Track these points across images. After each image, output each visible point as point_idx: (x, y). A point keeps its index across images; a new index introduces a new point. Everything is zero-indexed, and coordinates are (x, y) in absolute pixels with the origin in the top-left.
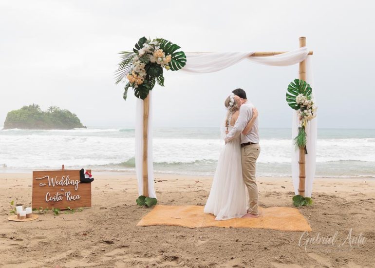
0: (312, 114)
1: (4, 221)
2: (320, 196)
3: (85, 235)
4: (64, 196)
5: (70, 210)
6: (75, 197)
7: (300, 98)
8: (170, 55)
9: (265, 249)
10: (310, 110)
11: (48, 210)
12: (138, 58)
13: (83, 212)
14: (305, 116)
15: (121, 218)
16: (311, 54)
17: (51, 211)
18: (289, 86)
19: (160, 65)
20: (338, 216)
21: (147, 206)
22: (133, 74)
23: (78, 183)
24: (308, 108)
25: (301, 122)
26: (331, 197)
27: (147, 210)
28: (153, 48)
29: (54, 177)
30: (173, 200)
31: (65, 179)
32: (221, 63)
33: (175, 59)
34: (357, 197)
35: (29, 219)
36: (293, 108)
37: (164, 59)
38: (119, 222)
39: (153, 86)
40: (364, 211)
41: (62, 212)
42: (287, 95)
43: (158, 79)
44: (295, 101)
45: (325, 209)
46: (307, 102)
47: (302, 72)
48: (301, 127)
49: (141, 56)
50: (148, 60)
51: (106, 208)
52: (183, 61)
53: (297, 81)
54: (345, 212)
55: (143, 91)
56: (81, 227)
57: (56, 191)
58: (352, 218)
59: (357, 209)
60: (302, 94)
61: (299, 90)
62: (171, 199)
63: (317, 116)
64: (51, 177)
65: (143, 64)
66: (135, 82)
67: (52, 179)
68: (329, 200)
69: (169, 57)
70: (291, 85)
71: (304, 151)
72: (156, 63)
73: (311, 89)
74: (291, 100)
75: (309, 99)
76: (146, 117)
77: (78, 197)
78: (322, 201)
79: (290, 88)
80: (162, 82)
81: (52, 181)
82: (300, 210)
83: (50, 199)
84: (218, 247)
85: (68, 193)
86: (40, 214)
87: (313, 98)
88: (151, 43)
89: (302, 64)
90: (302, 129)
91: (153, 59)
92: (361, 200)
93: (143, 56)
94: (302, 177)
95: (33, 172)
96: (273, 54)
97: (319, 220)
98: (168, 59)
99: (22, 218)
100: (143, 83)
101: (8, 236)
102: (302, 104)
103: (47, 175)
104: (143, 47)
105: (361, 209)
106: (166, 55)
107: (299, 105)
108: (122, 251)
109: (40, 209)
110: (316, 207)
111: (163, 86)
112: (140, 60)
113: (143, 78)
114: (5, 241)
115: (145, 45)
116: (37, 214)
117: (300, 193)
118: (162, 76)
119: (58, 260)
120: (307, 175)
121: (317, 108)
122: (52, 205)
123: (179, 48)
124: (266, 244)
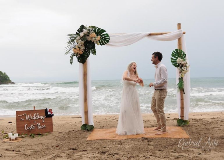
0: (187, 69)
1: (2, 143)
2: (193, 120)
3: (58, 147)
4: (36, 126)
5: (40, 134)
6: (43, 126)
7: (179, 60)
8: (100, 36)
9: (165, 147)
10: (185, 67)
11: (27, 135)
12: (79, 38)
13: (49, 136)
14: (182, 71)
15: (75, 137)
16: (184, 33)
17: (29, 136)
18: (172, 53)
19: (93, 42)
20: (204, 130)
21: (88, 130)
22: (77, 48)
23: (44, 117)
24: (184, 66)
25: (180, 75)
26: (200, 120)
27: (89, 132)
28: (89, 32)
29: (29, 114)
30: (103, 126)
31: (36, 116)
32: (130, 40)
33: (102, 38)
34: (215, 120)
35: (18, 141)
36: (175, 66)
37: (96, 38)
38: (75, 139)
39: (89, 55)
40: (219, 126)
41: (35, 136)
42: (171, 58)
43: (92, 51)
44: (176, 62)
45: (197, 127)
46: (183, 62)
47: (180, 44)
48: (180, 77)
49: (81, 37)
50: (86, 39)
51: (62, 133)
52: (108, 40)
53: (177, 50)
54: (208, 127)
55: (83, 59)
56: (53, 143)
57: (31, 123)
58: (213, 130)
59: (215, 125)
60: (180, 58)
61: (178, 55)
62: (102, 125)
63: (190, 71)
64: (27, 115)
65: (83, 42)
66: (78, 53)
67: (28, 115)
68: (198, 122)
69: (99, 37)
70: (173, 52)
71: (182, 92)
72: (91, 41)
73: (185, 54)
74: (174, 62)
75: (184, 60)
76: (85, 75)
77: (45, 126)
78: (194, 122)
79: (173, 54)
80: (94, 53)
81: (28, 117)
82: (182, 128)
83: (28, 128)
84: (138, 148)
85: (39, 124)
86: (22, 137)
87: (187, 60)
88: (87, 29)
89: (179, 40)
90: (181, 79)
91: (89, 39)
92: (218, 121)
93: (83, 37)
94: (182, 108)
95: (16, 112)
96: (162, 34)
97: (194, 132)
98: (98, 38)
99: (13, 140)
100: (83, 54)
101: (10, 149)
102: (181, 64)
103: (25, 113)
104: (83, 31)
105: (217, 125)
106: (97, 36)
107: (179, 64)
108: (84, 152)
109: (22, 135)
110: (191, 126)
111: (95, 55)
112: (81, 39)
113: (83, 51)
114: (10, 152)
115: (84, 30)
116: (21, 138)
117: (182, 118)
118: (95, 49)
119: (49, 159)
120: (185, 106)
121: (189, 66)
122: (29, 132)
123: (105, 31)
124: (165, 145)
